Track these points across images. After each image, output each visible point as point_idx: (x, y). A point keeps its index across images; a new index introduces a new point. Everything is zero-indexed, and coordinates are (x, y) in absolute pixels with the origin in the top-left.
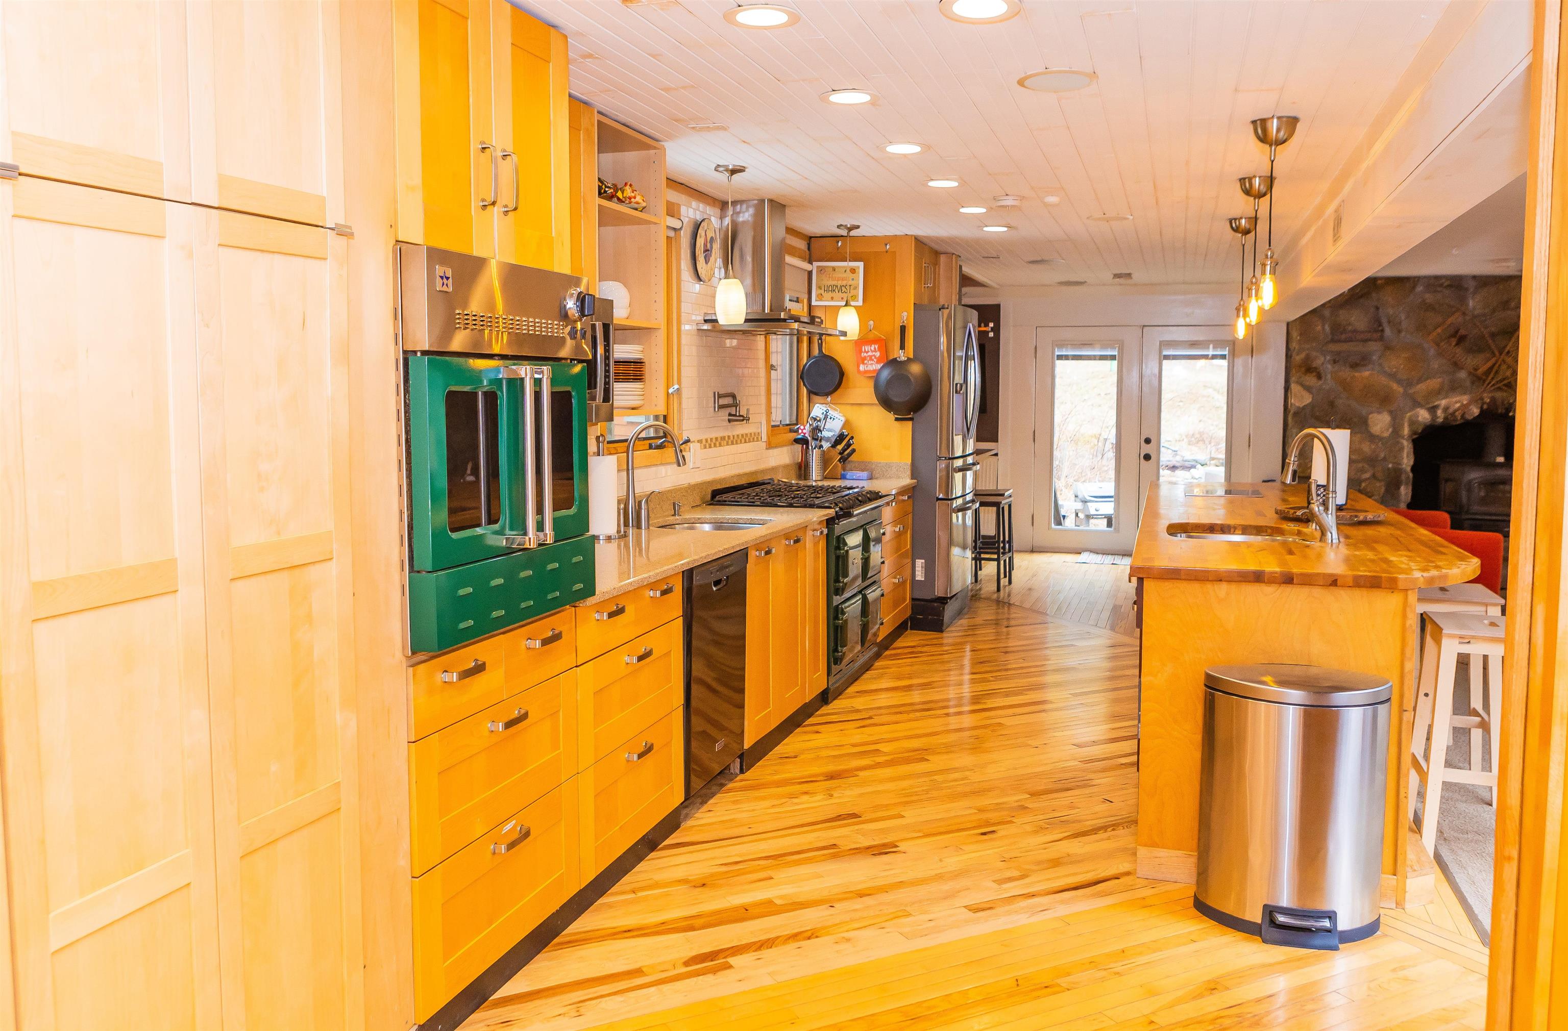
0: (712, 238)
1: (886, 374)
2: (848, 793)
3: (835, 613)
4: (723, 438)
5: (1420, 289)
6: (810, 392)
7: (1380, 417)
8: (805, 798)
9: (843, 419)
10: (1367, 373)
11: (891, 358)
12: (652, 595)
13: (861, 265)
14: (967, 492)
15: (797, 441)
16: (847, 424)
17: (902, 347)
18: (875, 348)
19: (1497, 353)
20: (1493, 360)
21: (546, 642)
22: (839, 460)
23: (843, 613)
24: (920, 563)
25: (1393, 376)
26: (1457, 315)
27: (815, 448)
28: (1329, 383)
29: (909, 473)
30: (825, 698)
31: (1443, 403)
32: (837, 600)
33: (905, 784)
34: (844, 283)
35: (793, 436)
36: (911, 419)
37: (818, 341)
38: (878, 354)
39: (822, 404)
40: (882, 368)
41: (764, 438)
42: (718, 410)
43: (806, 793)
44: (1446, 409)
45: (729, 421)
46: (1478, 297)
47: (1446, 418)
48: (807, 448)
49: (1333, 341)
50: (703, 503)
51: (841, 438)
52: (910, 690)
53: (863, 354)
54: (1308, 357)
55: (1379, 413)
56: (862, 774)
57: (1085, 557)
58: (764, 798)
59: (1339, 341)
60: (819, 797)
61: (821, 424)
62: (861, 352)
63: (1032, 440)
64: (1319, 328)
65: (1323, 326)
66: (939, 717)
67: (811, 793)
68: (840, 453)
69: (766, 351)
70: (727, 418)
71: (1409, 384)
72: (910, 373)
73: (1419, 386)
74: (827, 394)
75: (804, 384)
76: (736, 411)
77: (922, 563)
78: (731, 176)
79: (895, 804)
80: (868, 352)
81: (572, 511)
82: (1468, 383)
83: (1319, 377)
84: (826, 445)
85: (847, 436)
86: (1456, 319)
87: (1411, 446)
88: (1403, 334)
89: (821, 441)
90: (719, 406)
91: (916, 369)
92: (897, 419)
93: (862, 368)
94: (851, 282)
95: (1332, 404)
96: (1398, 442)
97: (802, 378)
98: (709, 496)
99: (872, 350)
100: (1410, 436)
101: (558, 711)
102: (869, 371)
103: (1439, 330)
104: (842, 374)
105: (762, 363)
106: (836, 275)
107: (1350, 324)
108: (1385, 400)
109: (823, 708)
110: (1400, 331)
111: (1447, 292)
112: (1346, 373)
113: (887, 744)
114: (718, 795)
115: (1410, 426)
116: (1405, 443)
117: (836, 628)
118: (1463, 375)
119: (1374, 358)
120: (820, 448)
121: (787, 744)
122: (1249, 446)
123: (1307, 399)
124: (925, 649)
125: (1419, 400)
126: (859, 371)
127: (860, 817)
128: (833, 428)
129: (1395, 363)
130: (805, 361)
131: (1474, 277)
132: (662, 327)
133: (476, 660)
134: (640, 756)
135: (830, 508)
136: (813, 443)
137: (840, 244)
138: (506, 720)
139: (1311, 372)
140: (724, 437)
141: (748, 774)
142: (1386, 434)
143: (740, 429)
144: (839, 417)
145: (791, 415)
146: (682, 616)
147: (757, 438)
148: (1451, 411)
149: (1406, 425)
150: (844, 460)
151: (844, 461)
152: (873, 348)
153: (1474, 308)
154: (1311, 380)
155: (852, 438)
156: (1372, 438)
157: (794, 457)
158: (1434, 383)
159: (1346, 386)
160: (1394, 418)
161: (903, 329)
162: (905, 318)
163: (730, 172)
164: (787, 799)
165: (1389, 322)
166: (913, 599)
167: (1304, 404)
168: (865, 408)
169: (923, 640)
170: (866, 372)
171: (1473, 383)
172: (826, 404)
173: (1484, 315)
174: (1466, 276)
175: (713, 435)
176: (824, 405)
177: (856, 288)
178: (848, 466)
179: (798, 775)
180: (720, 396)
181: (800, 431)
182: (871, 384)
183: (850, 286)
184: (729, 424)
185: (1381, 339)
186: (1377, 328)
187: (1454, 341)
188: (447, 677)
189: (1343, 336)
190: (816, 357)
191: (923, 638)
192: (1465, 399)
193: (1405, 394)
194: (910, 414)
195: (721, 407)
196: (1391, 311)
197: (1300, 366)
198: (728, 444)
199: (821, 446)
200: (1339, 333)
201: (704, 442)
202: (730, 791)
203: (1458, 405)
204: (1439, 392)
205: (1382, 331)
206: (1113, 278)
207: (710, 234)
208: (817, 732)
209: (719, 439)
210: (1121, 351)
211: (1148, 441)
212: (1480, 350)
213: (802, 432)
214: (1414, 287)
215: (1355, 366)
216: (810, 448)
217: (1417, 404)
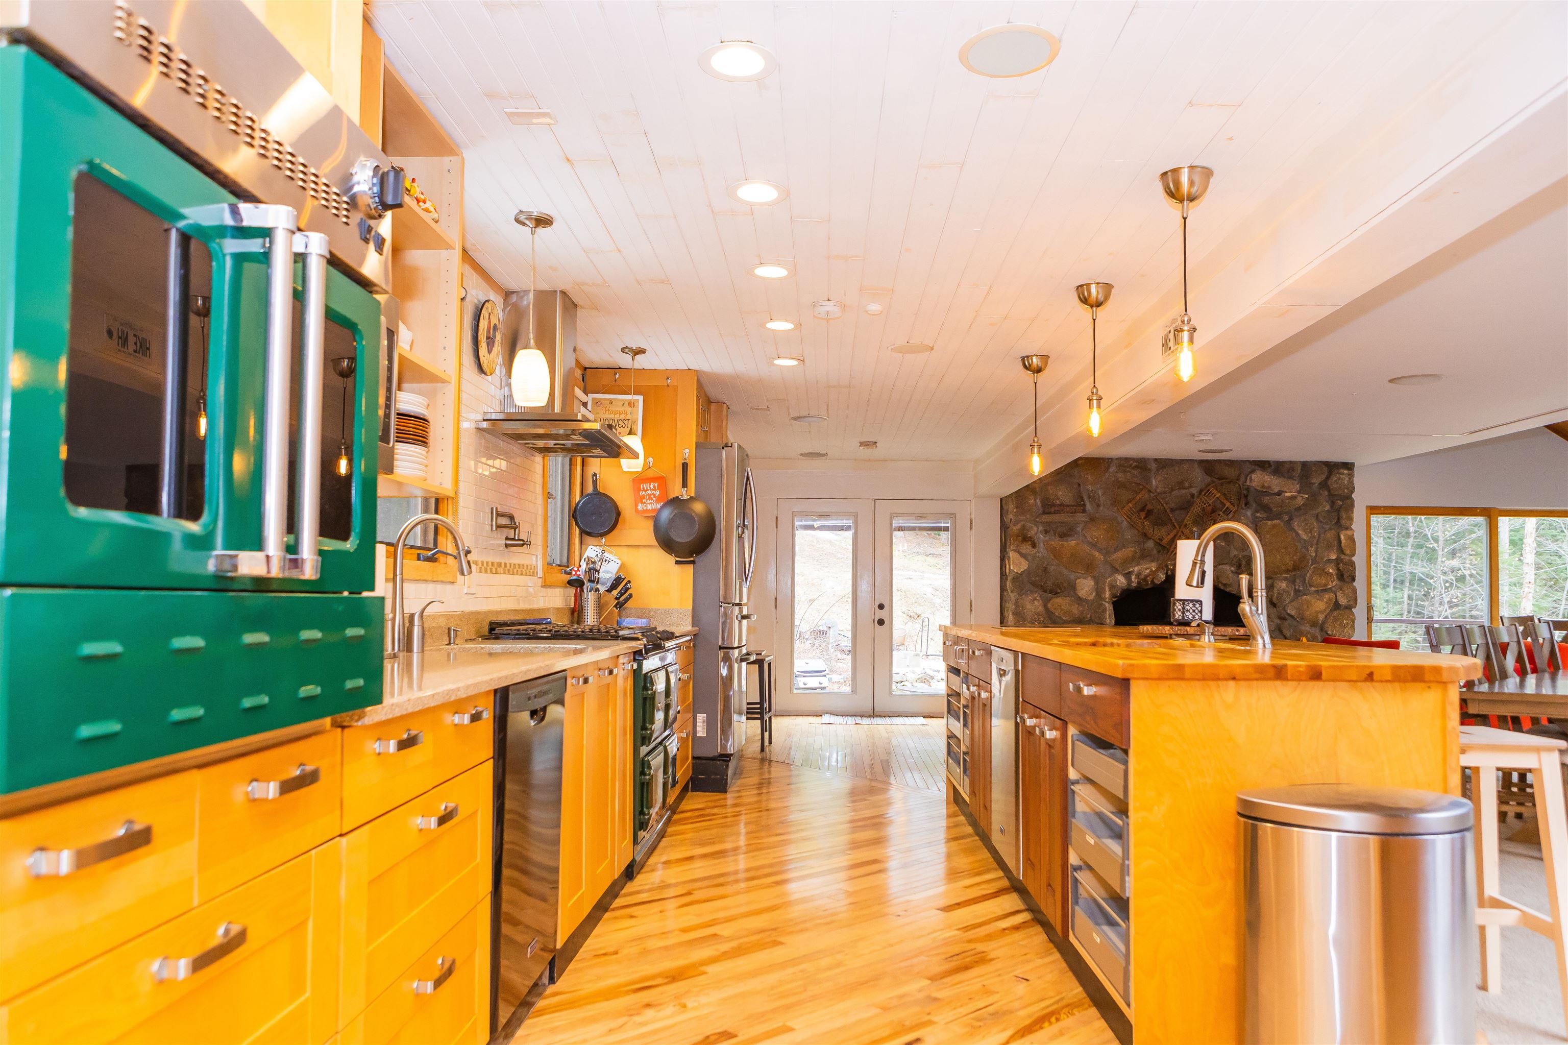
0: (495, 326)
1: (666, 514)
2: (704, 999)
3: (642, 767)
4: (499, 564)
5: (1113, 469)
6: (583, 532)
7: (1084, 581)
8: (650, 1013)
9: (619, 562)
10: (1073, 543)
11: (671, 496)
12: (456, 722)
13: (640, 398)
14: (743, 644)
15: (570, 583)
16: (622, 567)
17: (685, 485)
18: (654, 486)
19: (1177, 527)
20: (1175, 532)
21: (288, 787)
22: (615, 606)
23: (650, 768)
24: (701, 717)
25: (1094, 545)
26: (1143, 492)
27: (590, 591)
28: (1042, 551)
29: (690, 619)
30: (630, 873)
31: (1136, 569)
32: (644, 750)
33: (772, 978)
34: (622, 417)
35: (568, 577)
36: (693, 562)
37: (593, 478)
38: (657, 493)
39: (596, 546)
40: (662, 507)
41: (540, 574)
42: (496, 529)
43: (648, 1005)
44: (1138, 575)
45: (507, 546)
46: (1159, 478)
47: (1139, 583)
48: (582, 590)
49: (1044, 513)
50: (479, 637)
51: (618, 581)
52: (724, 857)
53: (641, 492)
54: (1024, 527)
55: (1085, 578)
56: (712, 969)
57: (826, 718)
58: (593, 1020)
59: (1050, 513)
60: (669, 1010)
61: (597, 566)
62: (639, 490)
63: (774, 607)
64: (1032, 502)
65: (1035, 500)
66: (769, 886)
67: (656, 1005)
68: (617, 598)
69: (543, 476)
70: (504, 542)
71: (1107, 553)
72: (694, 511)
73: (1116, 555)
74: (602, 535)
75: (577, 524)
76: (515, 534)
77: (704, 717)
78: (535, 228)
79: (774, 1011)
80: (647, 490)
81: (349, 545)
82: (1155, 552)
83: (1034, 546)
84: (602, 589)
85: (624, 579)
86: (1143, 496)
87: (1112, 607)
88: (1101, 508)
89: (598, 583)
90: (497, 524)
91: (698, 508)
92: (677, 562)
93: (640, 507)
94: (629, 417)
95: (1045, 570)
96: (1102, 605)
97: (574, 517)
98: (486, 629)
99: (651, 489)
100: (1111, 599)
101: (304, 923)
102: (648, 511)
103: (1130, 505)
104: (619, 514)
105: (539, 489)
106: (613, 408)
107: (1058, 499)
108: (1089, 567)
109: (627, 885)
110: (1098, 506)
111: (1135, 472)
112: (1056, 542)
113: (725, 925)
114: (528, 1022)
115: (1110, 590)
116: (1107, 605)
117: (642, 784)
118: (1150, 544)
119: (1078, 529)
120: (596, 592)
121: (597, 936)
122: (972, 610)
123: (1024, 566)
124: (715, 811)
125: (1117, 566)
126: (637, 511)
127: (736, 1036)
128: (607, 572)
129: (1097, 533)
130: (578, 499)
131: (1156, 460)
132: (453, 382)
133: (130, 822)
134: (438, 983)
135: (637, 639)
136: (587, 585)
137: (617, 376)
138: (198, 951)
139: (1027, 541)
140: (501, 563)
141: (560, 984)
142: (1091, 597)
143: (518, 557)
144: (615, 560)
145: (561, 555)
146: (493, 758)
147: (533, 572)
148: (1142, 576)
149: (1107, 589)
150: (620, 605)
151: (620, 607)
152: (652, 487)
153: (1157, 487)
154: (1027, 548)
155: (629, 582)
156: (1080, 600)
157: (566, 600)
158: (1128, 551)
159: (1056, 553)
160: (1097, 583)
161: (685, 466)
162: (687, 456)
163: (534, 222)
164: (625, 1019)
165: (1089, 497)
166: (694, 758)
167: (1022, 570)
168: (643, 551)
169: (709, 801)
170: (645, 511)
171: (1159, 552)
172: (600, 546)
173: (1165, 493)
174: (1149, 459)
175: (490, 559)
176: (598, 547)
177: (635, 422)
178: (624, 614)
179: (628, 978)
180: (498, 514)
181: (574, 573)
182: (650, 524)
183: (628, 420)
184: (506, 550)
185: (1084, 511)
186: (1079, 506)
187: (1143, 515)
188: (43, 863)
189: (1053, 510)
190: (589, 494)
191: (709, 799)
192: (1153, 566)
193: (1106, 562)
194: (692, 556)
195: (499, 526)
196: (1090, 488)
197: (1018, 536)
198: (504, 573)
199: (597, 590)
200: (1049, 507)
201: (480, 564)
202: (541, 1012)
203: (1148, 571)
204: (1133, 560)
205: (1084, 505)
206: (860, 446)
207: (494, 321)
208: (632, 917)
209: (496, 565)
210: (856, 522)
211: (881, 607)
212: (1163, 524)
213: (576, 574)
214: (1108, 468)
215: (1063, 536)
216: (585, 591)
217: (1115, 570)
